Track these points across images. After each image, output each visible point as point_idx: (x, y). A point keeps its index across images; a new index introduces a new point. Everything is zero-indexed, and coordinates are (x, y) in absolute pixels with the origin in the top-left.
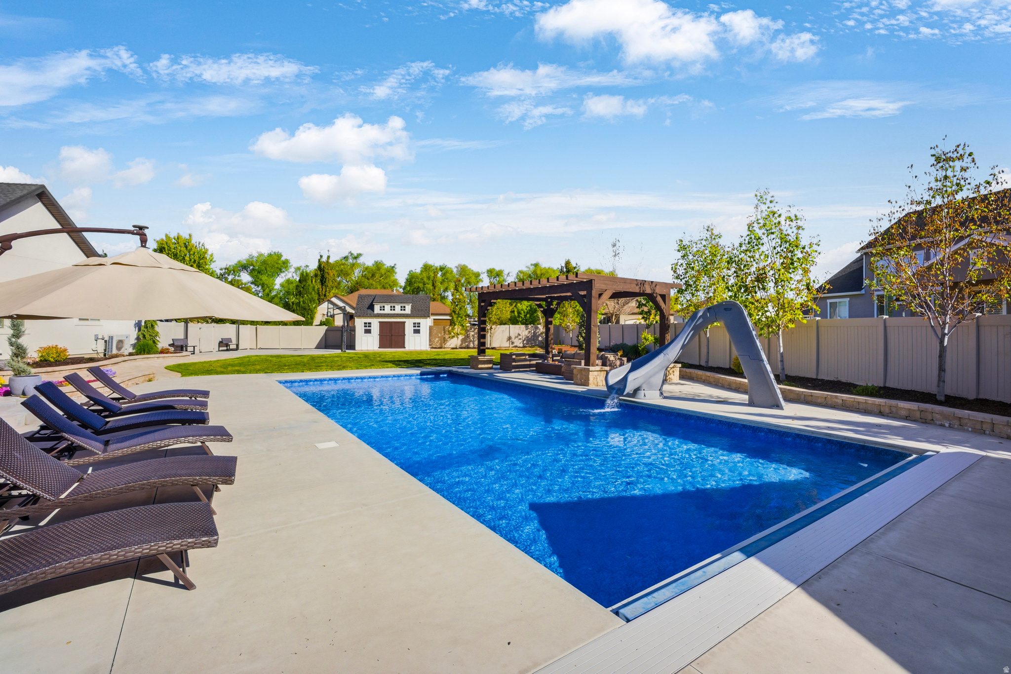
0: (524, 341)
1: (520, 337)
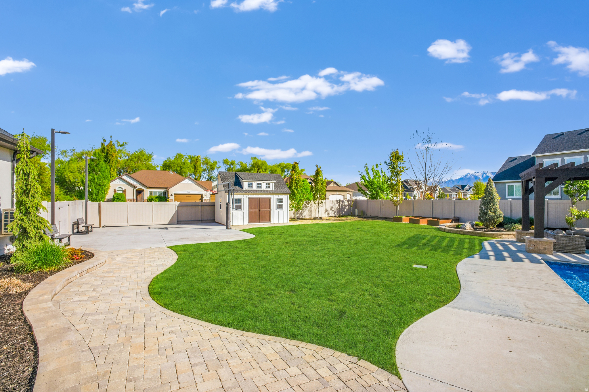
0: (335, 212)
1: (333, 209)
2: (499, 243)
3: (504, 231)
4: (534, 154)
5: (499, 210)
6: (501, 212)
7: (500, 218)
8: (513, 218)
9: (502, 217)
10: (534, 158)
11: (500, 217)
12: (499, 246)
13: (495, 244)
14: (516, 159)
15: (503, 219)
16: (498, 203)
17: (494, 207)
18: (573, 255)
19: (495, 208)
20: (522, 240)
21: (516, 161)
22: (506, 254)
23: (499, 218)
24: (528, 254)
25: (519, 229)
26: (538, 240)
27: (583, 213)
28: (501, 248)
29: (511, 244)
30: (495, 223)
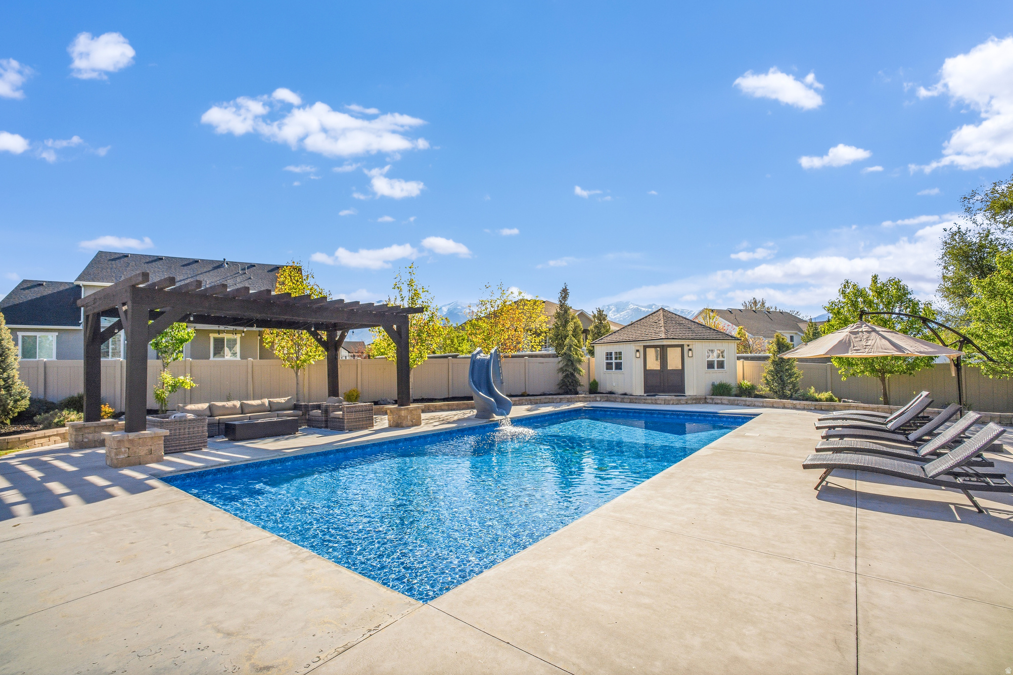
2: (23, 463)
3: (33, 431)
4: (79, 279)
5: (19, 382)
6: (25, 388)
7: (23, 402)
8: (50, 398)
9: (28, 398)
10: (79, 287)
11: (23, 398)
12: (25, 468)
13: (12, 467)
14: (40, 284)
15: (28, 402)
16: (16, 365)
17: (5, 375)
18: (186, 455)
19: (9, 378)
20: (86, 442)
21: (41, 288)
22: (57, 487)
23: (19, 400)
24: (112, 472)
25: (71, 421)
26: (136, 436)
27: (181, 381)
28: (36, 474)
29: (57, 458)
30: (9, 414)
